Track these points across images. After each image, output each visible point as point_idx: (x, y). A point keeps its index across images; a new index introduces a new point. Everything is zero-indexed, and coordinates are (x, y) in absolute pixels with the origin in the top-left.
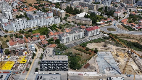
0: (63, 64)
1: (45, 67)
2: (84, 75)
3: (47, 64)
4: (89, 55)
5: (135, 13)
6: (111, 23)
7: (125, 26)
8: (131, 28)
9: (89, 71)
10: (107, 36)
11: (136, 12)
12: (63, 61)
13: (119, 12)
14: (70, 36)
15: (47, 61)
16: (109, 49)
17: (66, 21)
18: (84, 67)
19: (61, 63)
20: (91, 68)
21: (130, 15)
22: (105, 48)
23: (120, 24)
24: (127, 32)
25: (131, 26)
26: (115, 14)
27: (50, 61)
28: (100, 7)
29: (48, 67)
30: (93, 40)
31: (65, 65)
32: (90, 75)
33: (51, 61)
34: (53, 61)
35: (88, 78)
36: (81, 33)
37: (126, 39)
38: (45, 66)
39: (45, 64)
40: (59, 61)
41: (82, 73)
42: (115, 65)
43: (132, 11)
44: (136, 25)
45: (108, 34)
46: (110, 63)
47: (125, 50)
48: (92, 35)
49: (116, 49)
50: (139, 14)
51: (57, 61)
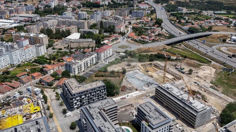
0: (100, 91)
1: (78, 103)
2: (127, 98)
3: (81, 97)
4: (117, 78)
5: (137, 26)
6: (118, 41)
7: (136, 41)
8: (143, 41)
9: (130, 93)
10: (124, 54)
11: (137, 24)
12: (99, 88)
13: (121, 26)
14: (82, 63)
15: (80, 93)
16: (134, 67)
17: (53, 49)
18: (122, 91)
19: (98, 91)
20: (130, 90)
21: (133, 28)
22: (130, 67)
23: (129, 40)
24: (142, 46)
25: (142, 39)
26: (117, 29)
27: (82, 93)
28: (92, 24)
29: (81, 102)
30: (111, 62)
31: (103, 93)
32: (134, 96)
33: (84, 92)
34: (87, 91)
35: (133, 99)
36: (93, 56)
37: (145, 54)
38: (78, 100)
39: (77, 99)
40: (95, 89)
41: (124, 96)
42: (151, 80)
43: (132, 23)
44: (147, 37)
45: (124, 53)
46: (145, 80)
47: (151, 64)
48: (106, 57)
49: (142, 65)
50: (143, 26)
51: (92, 90)
